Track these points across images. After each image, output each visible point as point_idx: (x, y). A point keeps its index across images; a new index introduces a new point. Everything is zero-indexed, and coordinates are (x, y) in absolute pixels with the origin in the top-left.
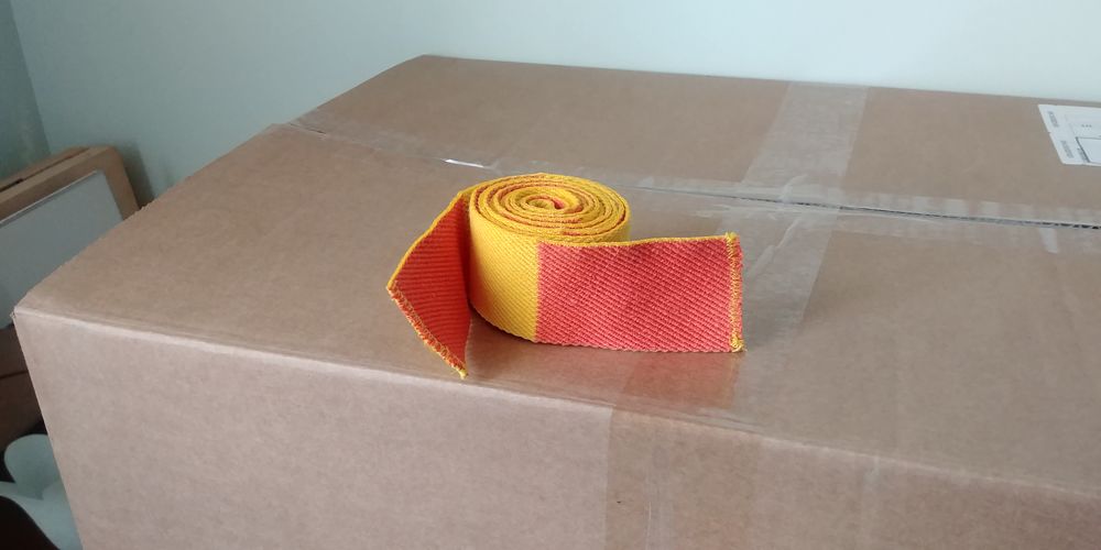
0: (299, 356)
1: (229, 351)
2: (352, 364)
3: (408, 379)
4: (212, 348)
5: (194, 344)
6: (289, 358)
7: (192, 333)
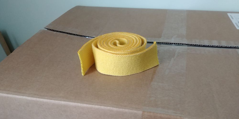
0: (54, 100)
1: (35, 99)
2: (69, 102)
3: (85, 105)
4: (29, 98)
5: (24, 97)
6: (51, 101)
7: (23, 94)
